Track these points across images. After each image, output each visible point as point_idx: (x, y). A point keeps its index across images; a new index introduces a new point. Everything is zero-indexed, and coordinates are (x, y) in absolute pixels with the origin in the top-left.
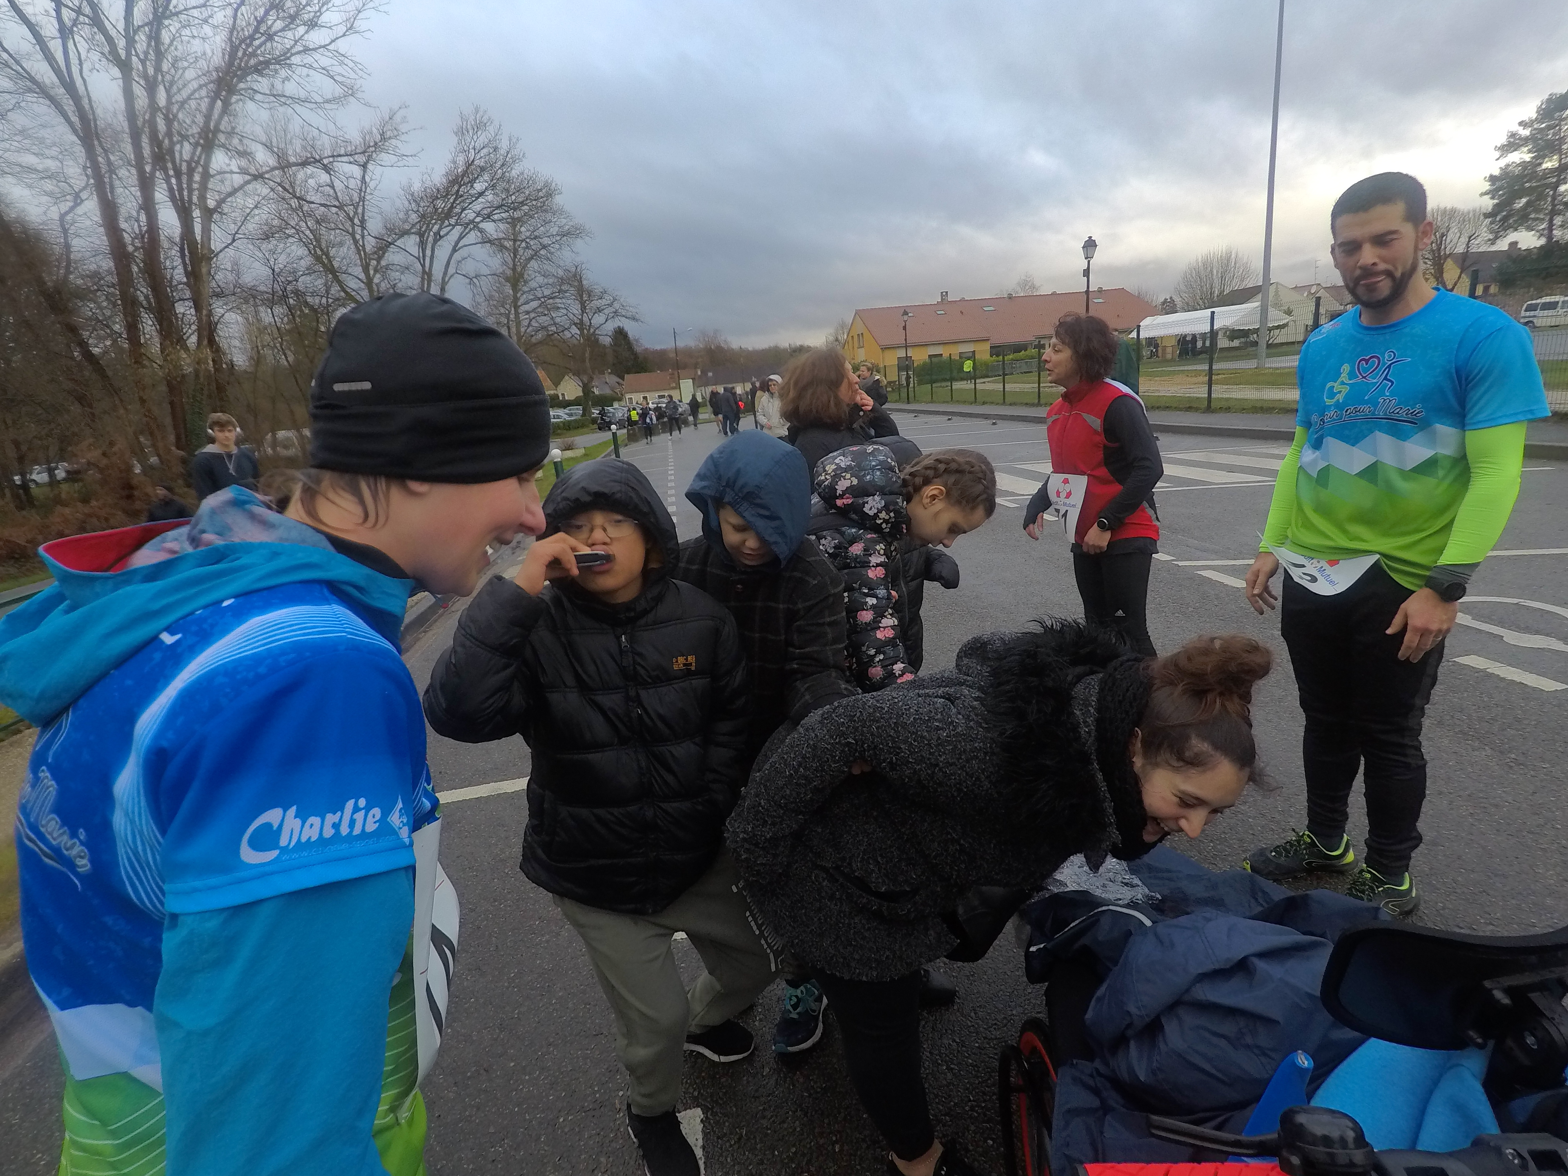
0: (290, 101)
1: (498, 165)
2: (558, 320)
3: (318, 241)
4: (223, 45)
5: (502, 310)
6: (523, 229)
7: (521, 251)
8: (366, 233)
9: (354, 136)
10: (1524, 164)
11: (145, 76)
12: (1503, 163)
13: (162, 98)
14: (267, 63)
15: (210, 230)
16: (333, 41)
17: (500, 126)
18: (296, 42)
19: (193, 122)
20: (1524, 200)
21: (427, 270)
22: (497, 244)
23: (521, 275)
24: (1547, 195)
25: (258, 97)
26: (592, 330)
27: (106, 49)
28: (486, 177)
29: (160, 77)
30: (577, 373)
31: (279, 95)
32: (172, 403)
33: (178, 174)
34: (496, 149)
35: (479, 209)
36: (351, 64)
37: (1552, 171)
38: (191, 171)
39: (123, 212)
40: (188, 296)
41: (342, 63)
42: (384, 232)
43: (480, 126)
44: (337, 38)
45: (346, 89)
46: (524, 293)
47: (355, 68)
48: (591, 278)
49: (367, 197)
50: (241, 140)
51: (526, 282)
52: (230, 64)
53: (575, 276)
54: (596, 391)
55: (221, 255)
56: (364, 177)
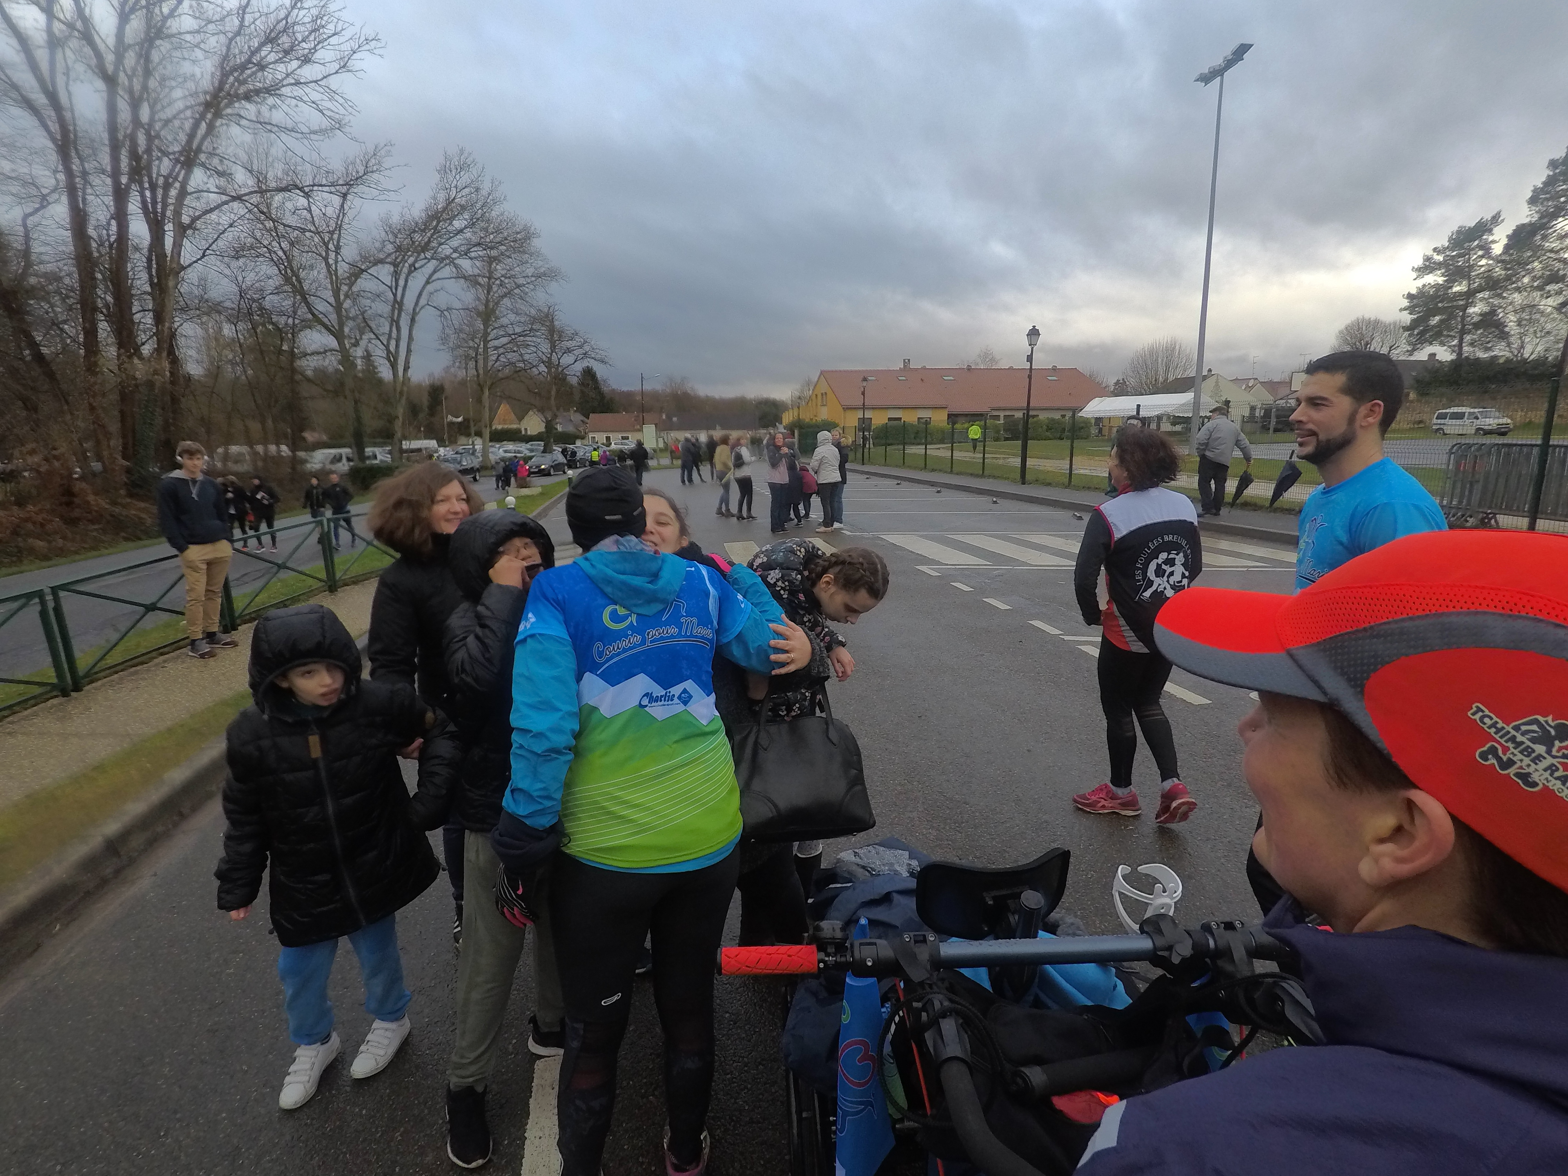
0: (276, 129)
1: (478, 206)
2: (527, 357)
3: (289, 261)
4: (213, 69)
5: (471, 344)
6: (498, 267)
7: (495, 288)
8: (340, 259)
9: (337, 165)
10: (1437, 286)
11: (131, 92)
12: (1420, 283)
13: (145, 114)
14: (257, 92)
15: (181, 246)
16: (325, 77)
17: (483, 168)
18: (288, 75)
19: (175, 139)
20: (1437, 318)
21: (399, 299)
22: (472, 280)
23: (493, 311)
24: (1456, 317)
25: (244, 122)
26: (560, 369)
27: (94, 62)
28: (466, 216)
29: (145, 96)
30: (541, 410)
31: (265, 123)
32: (122, 412)
33: (153, 187)
34: (477, 190)
35: (456, 245)
36: (341, 101)
37: (1460, 294)
38: (167, 186)
39: (92, 222)
40: (150, 307)
41: (331, 99)
42: (358, 258)
43: (463, 167)
44: (329, 75)
45: (333, 123)
46: (495, 328)
47: (346, 105)
48: (562, 320)
49: (345, 227)
50: (221, 161)
51: (497, 318)
52: (220, 88)
53: (547, 316)
54: (560, 428)
55: (189, 270)
56: (342, 206)
